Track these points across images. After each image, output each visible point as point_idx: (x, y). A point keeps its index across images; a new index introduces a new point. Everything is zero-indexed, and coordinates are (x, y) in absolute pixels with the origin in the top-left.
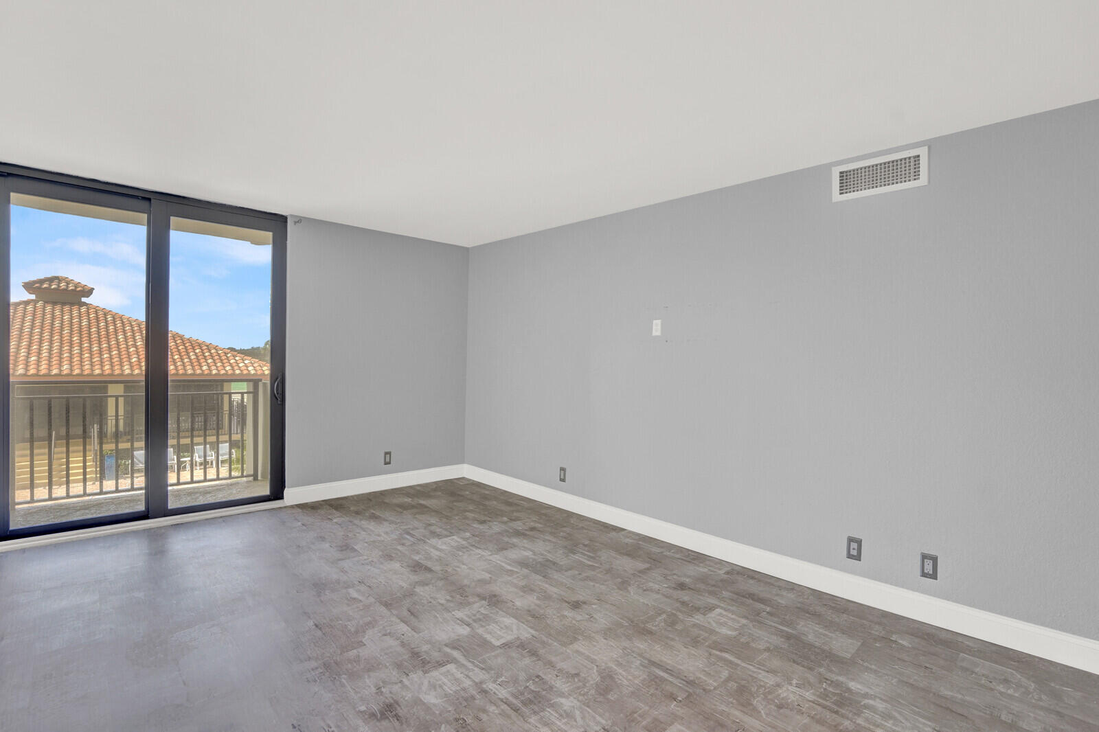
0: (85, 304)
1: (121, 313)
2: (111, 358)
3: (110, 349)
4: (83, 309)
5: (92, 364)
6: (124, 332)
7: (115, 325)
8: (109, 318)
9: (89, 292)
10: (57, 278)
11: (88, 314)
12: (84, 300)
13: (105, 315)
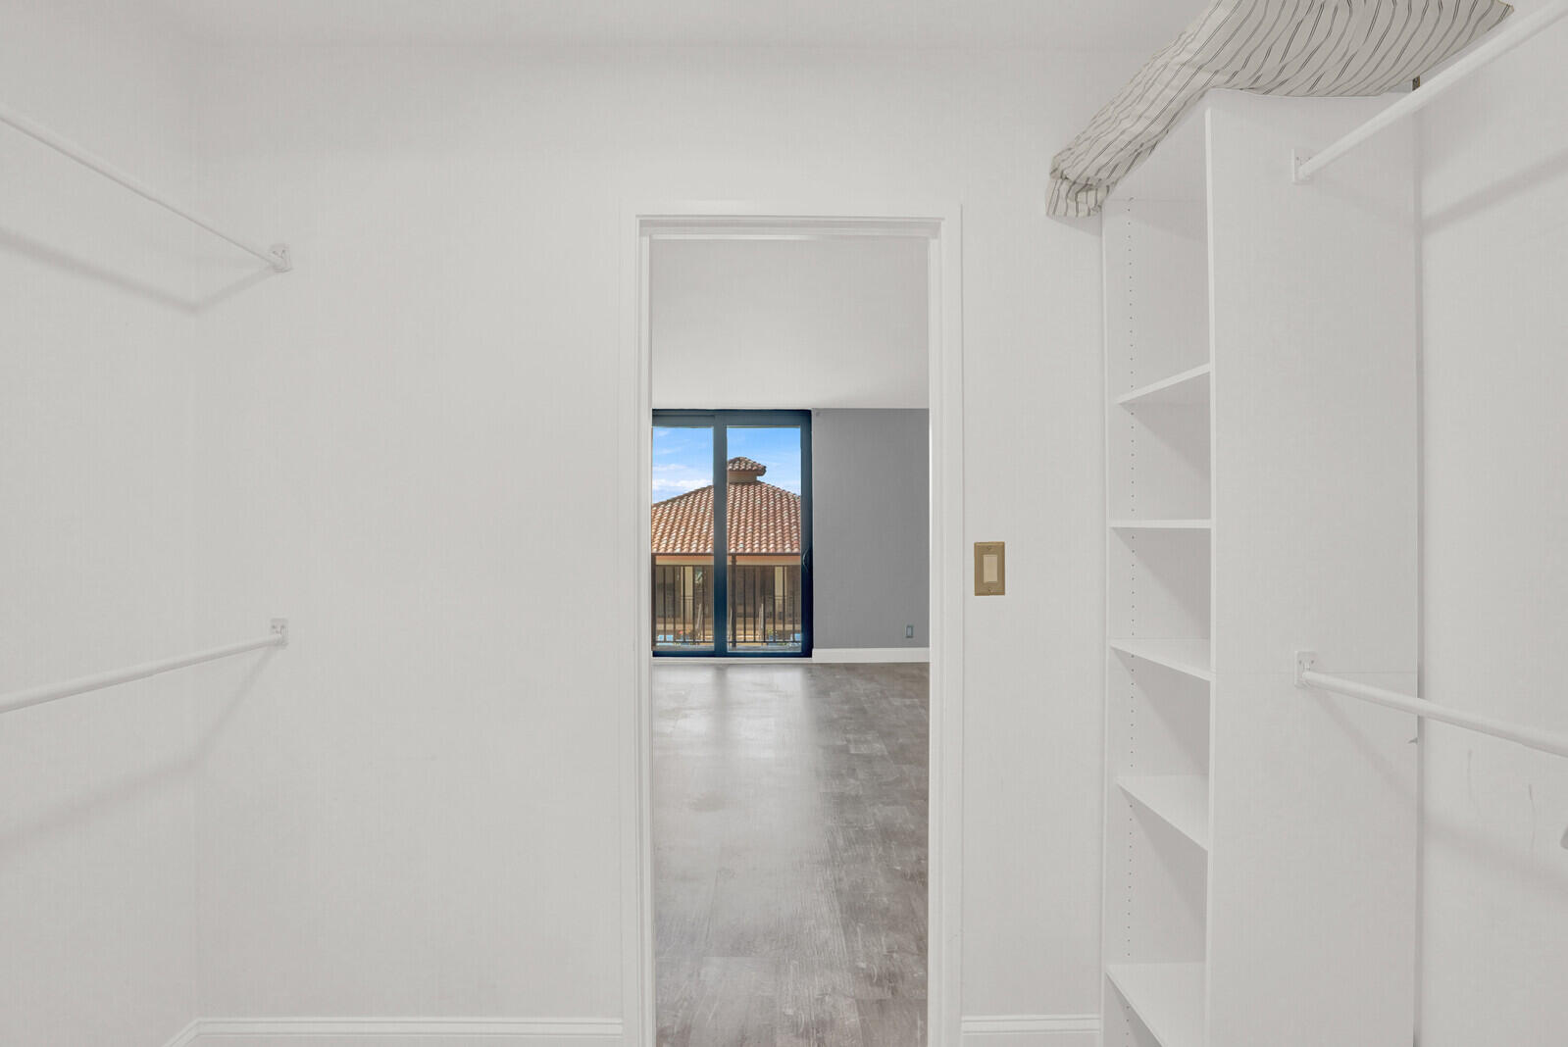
0: (760, 483)
1: (787, 490)
2: (775, 537)
3: (775, 529)
4: (758, 488)
5: (760, 544)
6: (789, 509)
7: (781, 503)
8: (778, 496)
9: (762, 471)
10: (738, 459)
11: (761, 492)
12: (759, 478)
13: (774, 492)
